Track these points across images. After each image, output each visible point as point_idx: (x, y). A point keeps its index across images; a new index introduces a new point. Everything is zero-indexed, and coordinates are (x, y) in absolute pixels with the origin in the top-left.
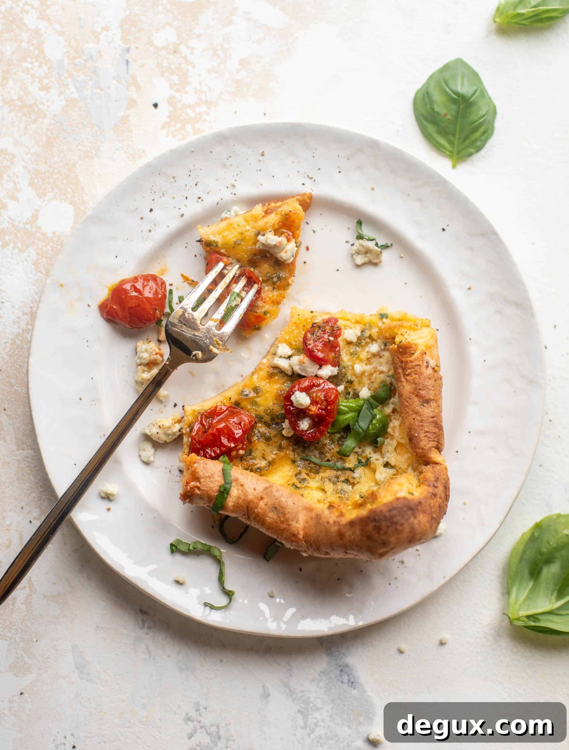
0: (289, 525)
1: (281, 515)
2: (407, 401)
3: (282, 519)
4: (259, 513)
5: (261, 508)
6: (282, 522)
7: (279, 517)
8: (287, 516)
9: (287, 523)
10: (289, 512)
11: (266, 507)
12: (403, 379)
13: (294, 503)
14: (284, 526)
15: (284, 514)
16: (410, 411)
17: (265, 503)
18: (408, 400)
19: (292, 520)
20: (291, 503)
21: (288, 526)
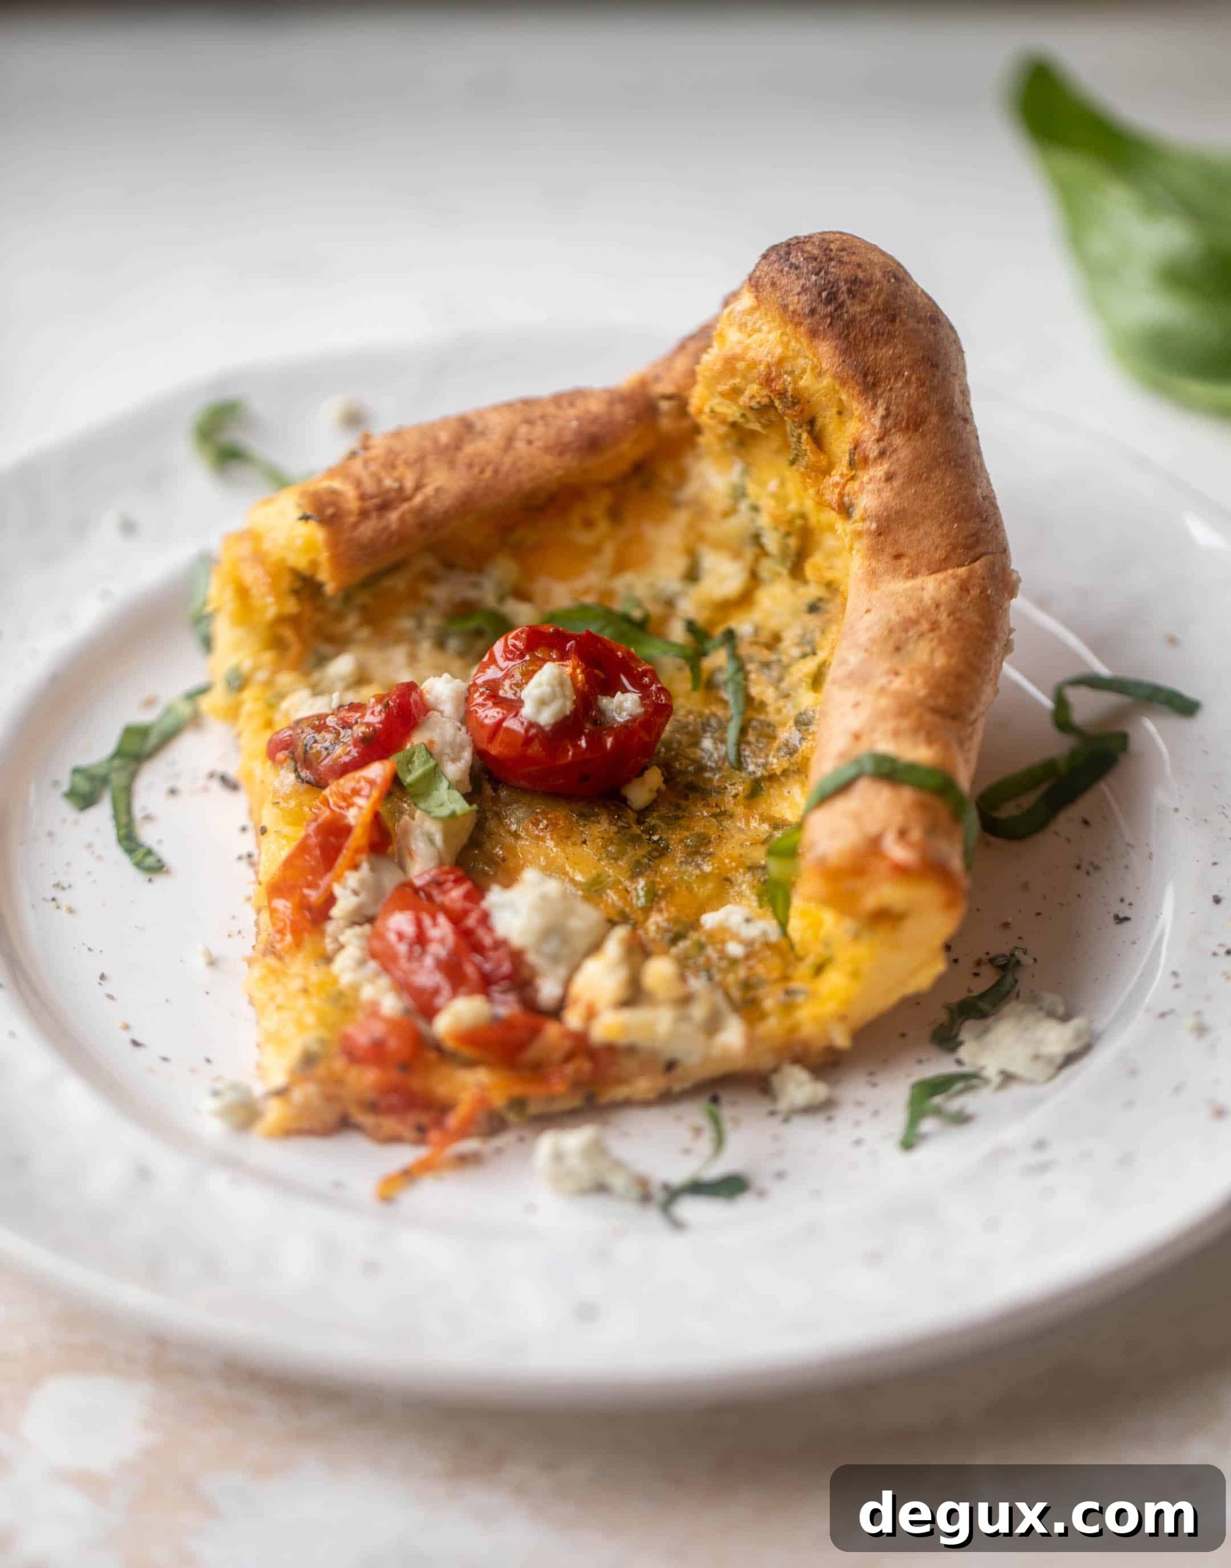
0: (937, 606)
1: (912, 633)
2: (482, 471)
3: (925, 626)
4: (926, 682)
5: (912, 681)
6: (935, 626)
7: (921, 635)
8: (912, 614)
9: (932, 610)
10: (898, 612)
11: (904, 670)
12: (418, 499)
13: (868, 611)
14: (943, 617)
15: (909, 623)
16: (508, 460)
17: (891, 677)
18: (476, 470)
19: (921, 601)
20: (868, 618)
21: (942, 608)
